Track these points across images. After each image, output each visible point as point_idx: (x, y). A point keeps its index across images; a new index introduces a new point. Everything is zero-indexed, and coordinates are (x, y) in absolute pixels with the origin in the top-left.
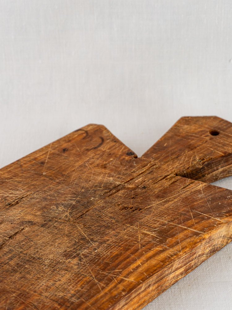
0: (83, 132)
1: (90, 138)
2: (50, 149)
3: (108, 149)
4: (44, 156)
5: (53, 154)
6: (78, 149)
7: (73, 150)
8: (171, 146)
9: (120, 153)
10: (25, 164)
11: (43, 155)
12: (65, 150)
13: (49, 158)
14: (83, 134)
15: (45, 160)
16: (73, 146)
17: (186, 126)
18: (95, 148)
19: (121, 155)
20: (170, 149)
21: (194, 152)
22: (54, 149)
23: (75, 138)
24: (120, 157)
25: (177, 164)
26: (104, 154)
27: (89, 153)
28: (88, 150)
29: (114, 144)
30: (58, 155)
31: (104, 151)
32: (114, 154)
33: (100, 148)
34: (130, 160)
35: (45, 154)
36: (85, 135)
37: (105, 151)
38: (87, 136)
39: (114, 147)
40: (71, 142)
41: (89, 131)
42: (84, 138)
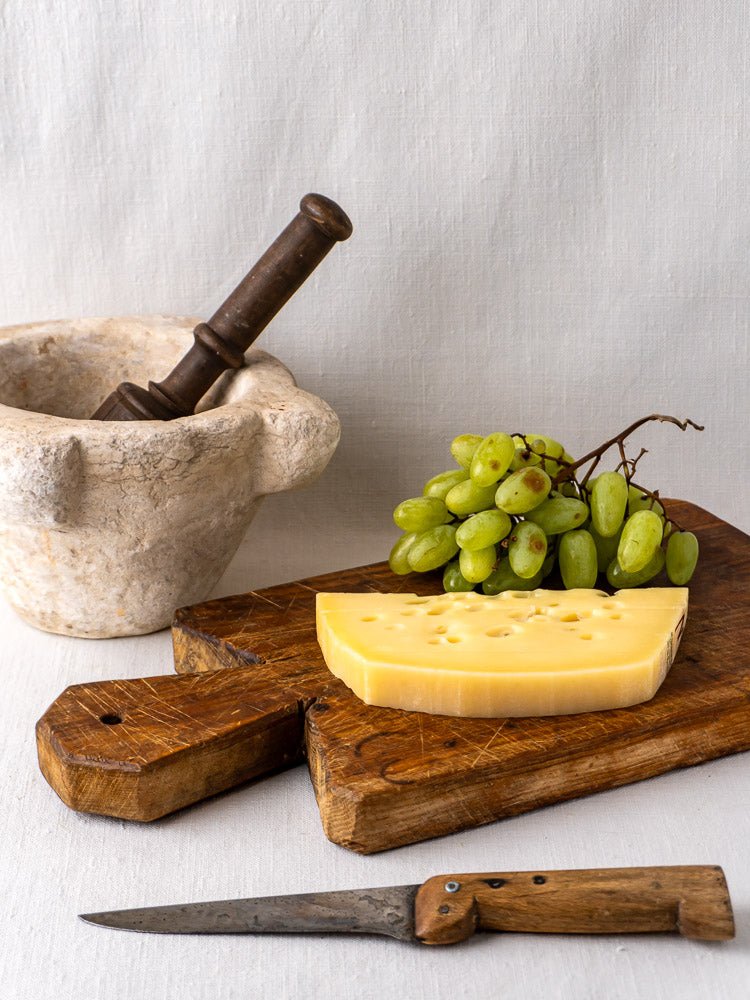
0: (388, 776)
1: (384, 758)
2: (483, 753)
3: (360, 725)
4: (499, 741)
5: (479, 742)
6: (422, 739)
7: (434, 741)
8: (228, 707)
9: (342, 712)
10: (547, 732)
11: (503, 743)
12: (452, 744)
13: (492, 733)
14: (392, 773)
15: (501, 732)
16: (429, 748)
17: (158, 741)
18: (383, 734)
19: (342, 708)
20: (234, 703)
21: (194, 688)
22: (473, 751)
23: (415, 766)
24: (347, 705)
25: (245, 675)
26: (376, 717)
27: (404, 726)
28: (403, 733)
29: (338, 735)
30: (469, 737)
31: (372, 723)
32: (354, 714)
33: (377, 732)
34: (330, 695)
35: (498, 745)
36: (391, 769)
37: (367, 724)
38: (387, 765)
39: (344, 727)
40: (428, 758)
41: (375, 776)
42: (396, 761)
